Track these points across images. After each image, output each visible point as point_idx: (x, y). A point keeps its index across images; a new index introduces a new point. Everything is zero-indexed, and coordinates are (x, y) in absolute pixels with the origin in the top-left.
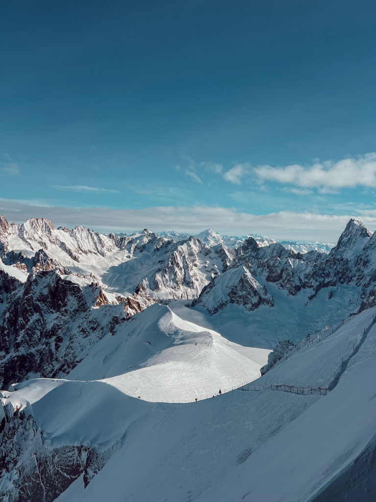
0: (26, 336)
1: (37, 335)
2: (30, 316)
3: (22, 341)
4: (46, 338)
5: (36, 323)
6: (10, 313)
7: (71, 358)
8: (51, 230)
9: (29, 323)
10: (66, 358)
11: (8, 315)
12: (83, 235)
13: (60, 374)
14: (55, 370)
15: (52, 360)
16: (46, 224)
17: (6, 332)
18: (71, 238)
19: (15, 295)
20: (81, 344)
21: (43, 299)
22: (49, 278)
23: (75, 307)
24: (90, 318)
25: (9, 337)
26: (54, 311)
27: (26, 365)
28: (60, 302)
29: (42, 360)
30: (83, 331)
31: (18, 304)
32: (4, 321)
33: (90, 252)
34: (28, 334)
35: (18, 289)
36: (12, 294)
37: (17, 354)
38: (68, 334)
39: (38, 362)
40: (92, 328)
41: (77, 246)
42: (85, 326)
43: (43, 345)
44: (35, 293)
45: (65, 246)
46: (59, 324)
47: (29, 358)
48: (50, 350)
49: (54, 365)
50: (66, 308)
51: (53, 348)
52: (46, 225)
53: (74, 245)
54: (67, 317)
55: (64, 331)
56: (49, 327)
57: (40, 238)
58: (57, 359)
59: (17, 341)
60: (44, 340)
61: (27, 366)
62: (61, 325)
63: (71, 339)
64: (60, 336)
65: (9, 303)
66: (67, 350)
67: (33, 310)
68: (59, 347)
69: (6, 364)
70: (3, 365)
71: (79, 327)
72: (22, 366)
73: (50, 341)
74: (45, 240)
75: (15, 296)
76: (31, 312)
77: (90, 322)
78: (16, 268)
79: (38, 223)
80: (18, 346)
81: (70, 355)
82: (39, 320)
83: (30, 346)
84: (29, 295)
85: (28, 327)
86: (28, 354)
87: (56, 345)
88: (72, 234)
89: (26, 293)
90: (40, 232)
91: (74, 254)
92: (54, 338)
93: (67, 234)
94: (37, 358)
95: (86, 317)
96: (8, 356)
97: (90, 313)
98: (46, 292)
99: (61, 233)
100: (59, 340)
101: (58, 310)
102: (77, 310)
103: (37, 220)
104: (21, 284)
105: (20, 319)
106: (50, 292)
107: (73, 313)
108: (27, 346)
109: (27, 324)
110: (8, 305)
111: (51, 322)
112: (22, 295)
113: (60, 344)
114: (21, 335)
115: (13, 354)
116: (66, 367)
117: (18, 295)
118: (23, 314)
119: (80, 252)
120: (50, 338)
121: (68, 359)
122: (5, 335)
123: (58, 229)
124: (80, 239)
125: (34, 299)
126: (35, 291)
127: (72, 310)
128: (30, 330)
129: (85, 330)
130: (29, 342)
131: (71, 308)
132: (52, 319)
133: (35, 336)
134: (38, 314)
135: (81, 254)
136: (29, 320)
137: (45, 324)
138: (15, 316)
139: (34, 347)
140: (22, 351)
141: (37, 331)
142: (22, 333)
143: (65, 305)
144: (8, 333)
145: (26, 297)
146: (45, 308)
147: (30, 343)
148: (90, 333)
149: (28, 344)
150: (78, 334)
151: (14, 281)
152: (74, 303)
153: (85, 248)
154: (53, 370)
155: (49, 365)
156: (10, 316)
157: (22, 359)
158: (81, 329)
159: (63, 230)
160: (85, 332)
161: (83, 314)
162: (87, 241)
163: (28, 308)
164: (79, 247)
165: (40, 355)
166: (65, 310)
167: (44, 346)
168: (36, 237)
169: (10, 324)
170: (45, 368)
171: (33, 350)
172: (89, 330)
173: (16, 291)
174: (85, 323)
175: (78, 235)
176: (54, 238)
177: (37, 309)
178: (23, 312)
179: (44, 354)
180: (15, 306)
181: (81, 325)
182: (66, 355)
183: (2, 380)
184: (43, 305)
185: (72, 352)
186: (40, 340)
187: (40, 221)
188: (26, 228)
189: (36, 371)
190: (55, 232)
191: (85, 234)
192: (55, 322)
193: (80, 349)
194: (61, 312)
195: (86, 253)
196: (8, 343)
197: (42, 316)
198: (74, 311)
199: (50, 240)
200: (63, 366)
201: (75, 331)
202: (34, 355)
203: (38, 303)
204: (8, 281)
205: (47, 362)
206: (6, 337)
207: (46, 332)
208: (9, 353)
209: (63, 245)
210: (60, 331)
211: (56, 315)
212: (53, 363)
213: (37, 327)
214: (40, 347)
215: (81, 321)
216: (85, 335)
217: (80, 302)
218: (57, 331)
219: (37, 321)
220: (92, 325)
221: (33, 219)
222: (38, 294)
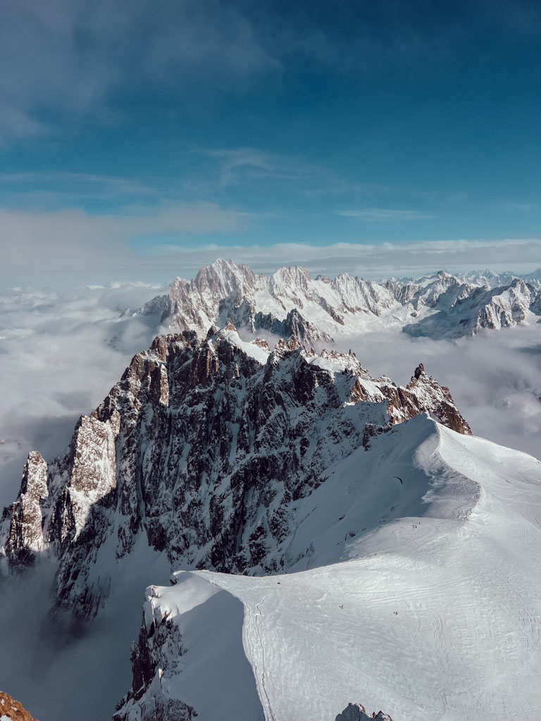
0: (267, 433)
1: (280, 433)
2: (271, 408)
3: (263, 439)
4: (290, 438)
5: (278, 419)
6: (249, 403)
7: (320, 469)
8: (307, 281)
9: (270, 418)
10: (313, 468)
11: (247, 405)
12: (348, 286)
13: (306, 487)
14: (300, 482)
15: (297, 469)
16: (300, 273)
17: (245, 426)
18: (333, 291)
19: (254, 380)
20: (332, 452)
21: (286, 388)
22: (293, 360)
23: (325, 400)
24: (343, 419)
25: (248, 432)
26: (299, 404)
27: (268, 470)
28: (306, 393)
29: (285, 465)
30: (333, 434)
31: (258, 392)
32: (243, 412)
33: (359, 309)
34: (269, 431)
35: (258, 373)
36: (251, 378)
37: (258, 455)
38: (316, 436)
39: (282, 468)
40: (345, 432)
41: (340, 302)
42: (336, 428)
43: (286, 446)
44: (277, 379)
45: (325, 302)
46: (305, 422)
47: (271, 462)
48: (295, 455)
49: (299, 475)
50: (313, 401)
51: (298, 452)
52: (300, 276)
53: (336, 300)
54: (315, 414)
55: (311, 432)
56: (294, 424)
57: (293, 293)
58: (302, 468)
59: (257, 440)
60: (287, 441)
61: (268, 472)
62: (307, 423)
63: (319, 443)
64: (306, 439)
65: (248, 390)
66: (315, 458)
67: (274, 402)
68: (305, 452)
69: (246, 466)
70: (242, 467)
71: (329, 428)
72: (263, 471)
73: (295, 442)
74: (300, 296)
75: (254, 382)
76: (272, 404)
77: (343, 423)
78: (255, 345)
79: (290, 273)
80: (258, 445)
81: (317, 465)
82: (282, 414)
83: (271, 447)
84: (270, 382)
85: (269, 423)
86: (270, 457)
87: (301, 449)
88: (335, 286)
89: (267, 379)
90: (293, 286)
91: (337, 313)
92: (299, 439)
93: (328, 286)
94: (280, 463)
95: (338, 416)
96: (248, 457)
97: (342, 410)
98: (289, 379)
99: (320, 285)
100: (305, 443)
101: (304, 404)
102: (327, 406)
103: (289, 269)
104: (262, 367)
105: (261, 411)
106: (294, 379)
107: (322, 409)
108: (269, 446)
109: (268, 418)
110: (247, 393)
111: (296, 418)
112: (261, 381)
113: (306, 448)
114: (262, 432)
115: (252, 454)
116: (313, 479)
117: (257, 381)
118: (263, 405)
119: (345, 310)
120: (295, 438)
121: (316, 470)
122: (244, 430)
123: (317, 279)
124: (345, 292)
125: (275, 387)
126: (276, 377)
127: (320, 404)
128: (271, 426)
129: (337, 434)
130: (271, 441)
131: (319, 402)
132: (296, 414)
133: (277, 435)
134: (280, 406)
135: (346, 312)
136: (270, 414)
137: (289, 420)
138: (254, 407)
139: (276, 448)
140: (264, 452)
141: (279, 428)
142: (263, 429)
143: (312, 398)
144: (248, 428)
145: (266, 384)
146: (289, 399)
147: (271, 443)
148: (343, 438)
149: (269, 444)
150: (327, 438)
151: (252, 362)
152: (324, 396)
153: (352, 305)
154: (298, 481)
155: (293, 473)
156: (249, 407)
157: (264, 461)
158: (331, 432)
159: (323, 280)
160: (336, 437)
161: (335, 411)
162: (354, 294)
163: (269, 399)
164: (344, 303)
165: (284, 458)
166: (313, 404)
167: (288, 449)
168: (289, 292)
169: (250, 416)
170: (289, 476)
171: (275, 452)
172: (341, 434)
173: (255, 376)
174: (336, 424)
175: (342, 287)
176: (311, 292)
177: (279, 401)
178: (263, 403)
179: (288, 458)
180: (254, 394)
181: (331, 426)
182: (313, 464)
183: (243, 485)
184: (286, 395)
185: (320, 460)
186: (283, 439)
187: (293, 270)
188: (276, 280)
189: (279, 480)
190: (312, 284)
191: (351, 284)
192: (301, 418)
193: (329, 459)
194: (307, 407)
195: (352, 310)
196: (248, 440)
197: (285, 410)
198: (323, 406)
199: (306, 296)
200: (310, 477)
201: (324, 434)
202: (276, 458)
203: (280, 392)
204: (247, 363)
205: (292, 469)
206: (246, 433)
207: (290, 431)
208: (249, 453)
209: (323, 302)
210: (306, 431)
211: (302, 409)
212: (298, 472)
213: (280, 423)
214: (284, 449)
215: (331, 420)
216: (336, 441)
217: (330, 394)
218: (303, 431)
219: (279, 415)
220: (345, 428)
221: (285, 268)
222: (279, 382)
